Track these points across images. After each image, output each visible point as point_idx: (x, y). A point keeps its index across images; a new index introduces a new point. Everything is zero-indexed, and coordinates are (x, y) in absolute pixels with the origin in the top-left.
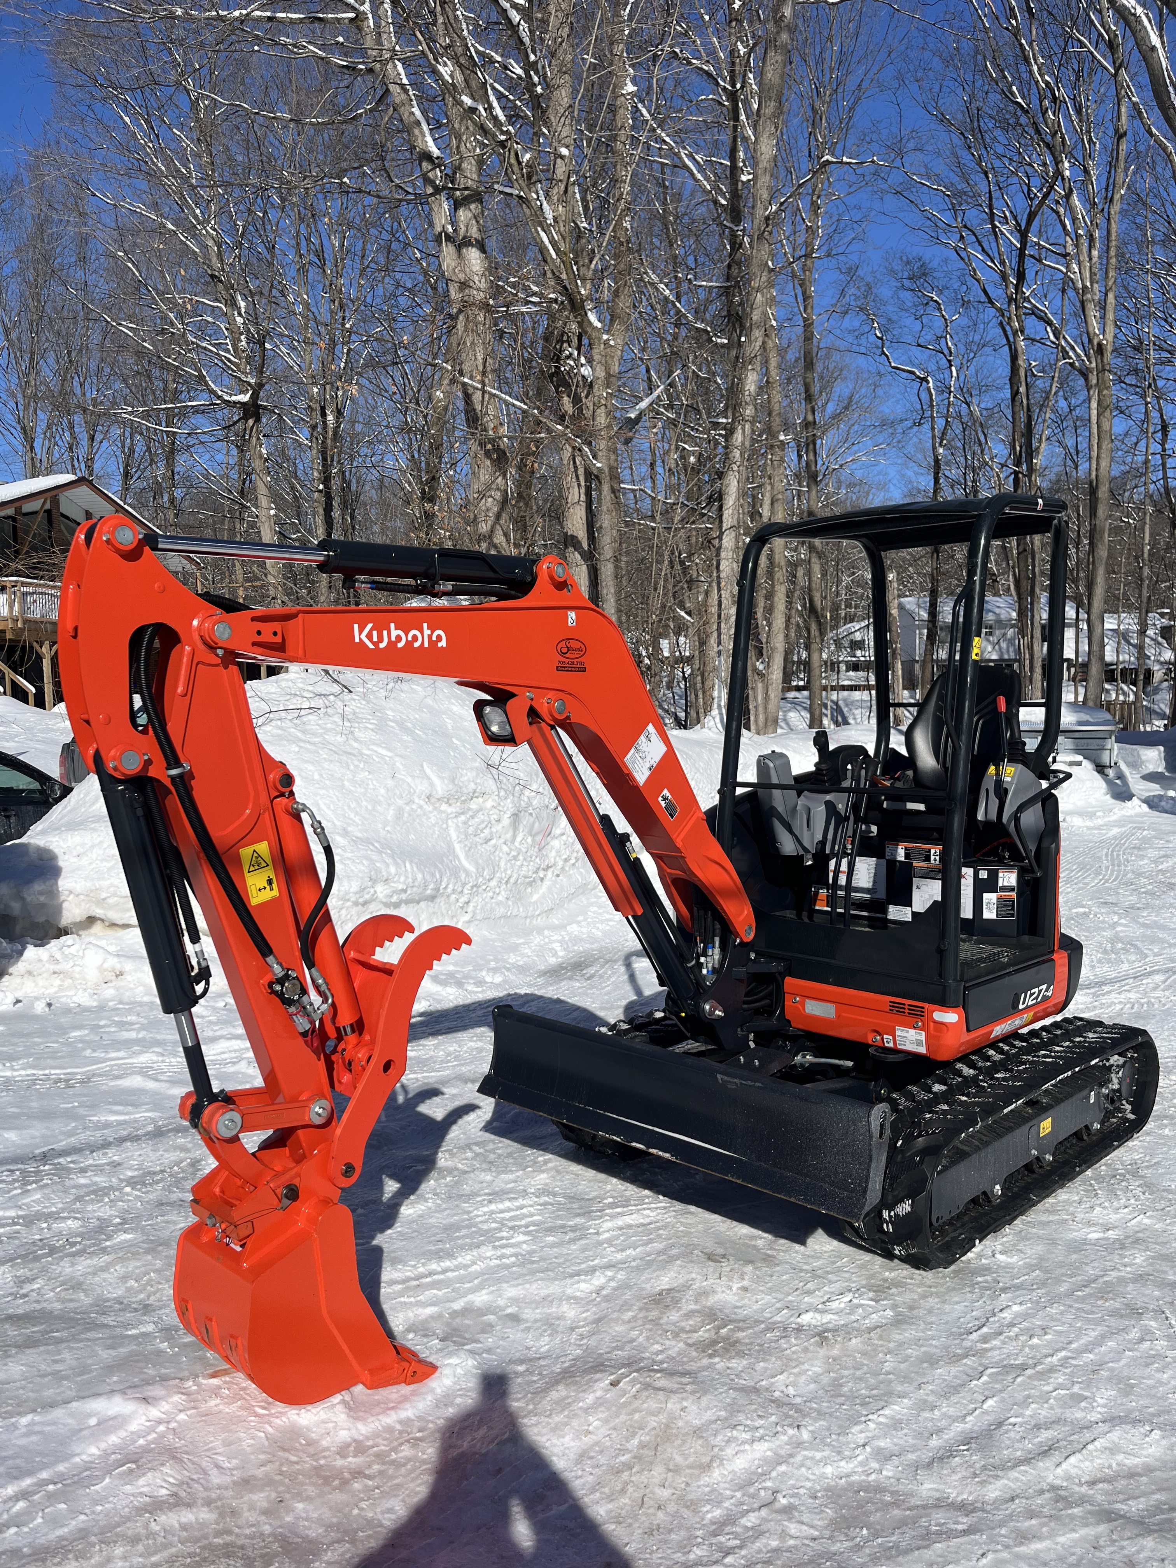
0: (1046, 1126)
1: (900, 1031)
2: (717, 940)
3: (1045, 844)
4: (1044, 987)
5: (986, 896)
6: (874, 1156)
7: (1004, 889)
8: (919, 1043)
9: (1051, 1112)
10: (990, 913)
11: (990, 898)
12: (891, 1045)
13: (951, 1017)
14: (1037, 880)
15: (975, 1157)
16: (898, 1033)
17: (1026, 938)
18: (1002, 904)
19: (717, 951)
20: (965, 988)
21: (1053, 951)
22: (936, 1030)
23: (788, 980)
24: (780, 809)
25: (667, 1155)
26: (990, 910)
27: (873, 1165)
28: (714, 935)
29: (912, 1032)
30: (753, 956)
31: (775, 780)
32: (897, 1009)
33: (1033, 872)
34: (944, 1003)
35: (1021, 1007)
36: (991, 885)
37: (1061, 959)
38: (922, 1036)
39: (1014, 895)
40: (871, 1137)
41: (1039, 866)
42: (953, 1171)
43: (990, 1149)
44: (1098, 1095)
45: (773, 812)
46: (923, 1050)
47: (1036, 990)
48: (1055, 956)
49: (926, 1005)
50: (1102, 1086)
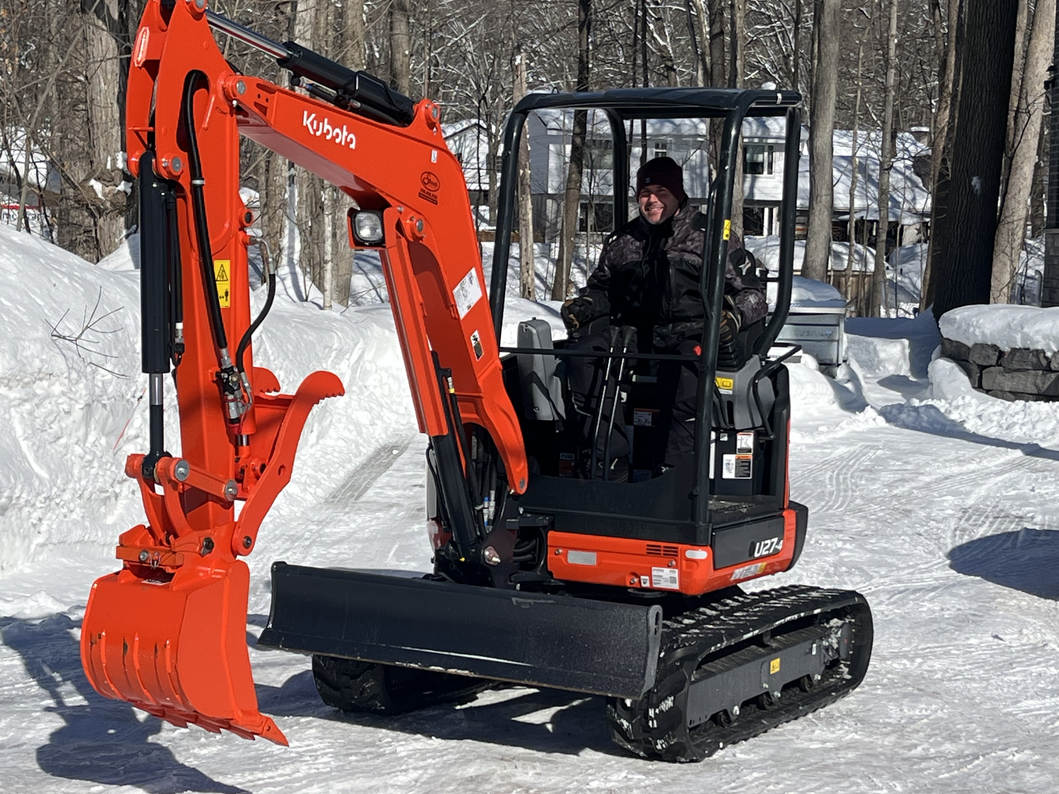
0: (775, 665)
1: (655, 572)
2: (493, 493)
3: (777, 411)
4: (775, 540)
5: (726, 457)
6: (651, 648)
7: (742, 450)
8: (673, 580)
9: (780, 653)
10: (729, 474)
11: (729, 459)
12: (647, 585)
13: (701, 554)
14: (770, 443)
15: (719, 676)
16: (654, 573)
17: (760, 497)
18: (741, 464)
19: (493, 503)
20: (713, 530)
21: (783, 509)
22: (688, 567)
23: (551, 533)
24: (540, 375)
25: (466, 672)
26: (729, 470)
27: (650, 655)
28: (490, 489)
29: (667, 570)
30: (521, 510)
31: (537, 346)
32: (653, 552)
33: (767, 435)
34: (695, 543)
35: (756, 555)
36: (731, 447)
37: (790, 517)
38: (676, 573)
39: (750, 456)
40: (648, 632)
41: (772, 430)
42: (702, 683)
43: (730, 673)
44: (819, 648)
45: (533, 377)
46: (676, 586)
47: (768, 542)
48: (785, 513)
49: (680, 546)
50: (821, 639)
